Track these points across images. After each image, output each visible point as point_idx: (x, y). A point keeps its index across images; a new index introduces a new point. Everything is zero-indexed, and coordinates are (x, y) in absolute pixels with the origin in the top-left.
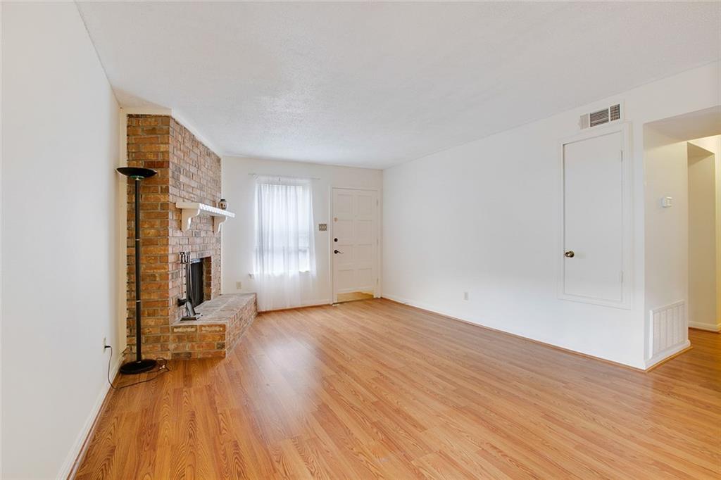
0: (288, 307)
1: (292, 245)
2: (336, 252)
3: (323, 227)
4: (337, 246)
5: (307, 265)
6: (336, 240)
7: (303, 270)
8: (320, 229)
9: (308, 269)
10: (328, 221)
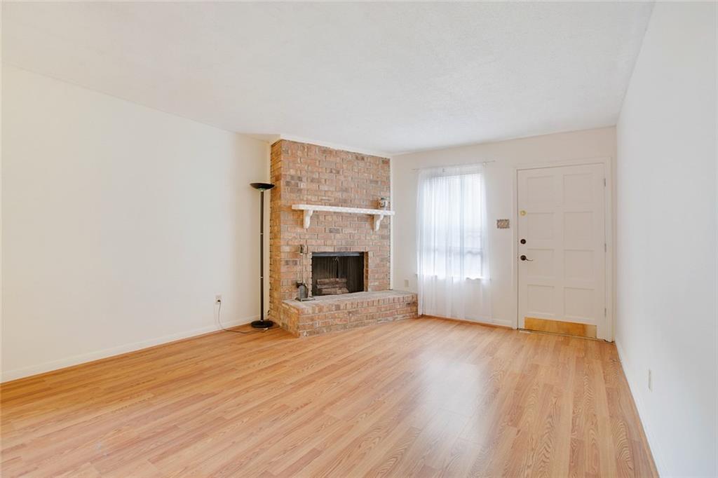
0: (448, 316)
1: (456, 244)
2: (523, 258)
3: (503, 224)
4: (524, 250)
5: (477, 271)
6: (523, 242)
7: (473, 277)
8: (498, 227)
9: (479, 276)
10: (510, 216)
